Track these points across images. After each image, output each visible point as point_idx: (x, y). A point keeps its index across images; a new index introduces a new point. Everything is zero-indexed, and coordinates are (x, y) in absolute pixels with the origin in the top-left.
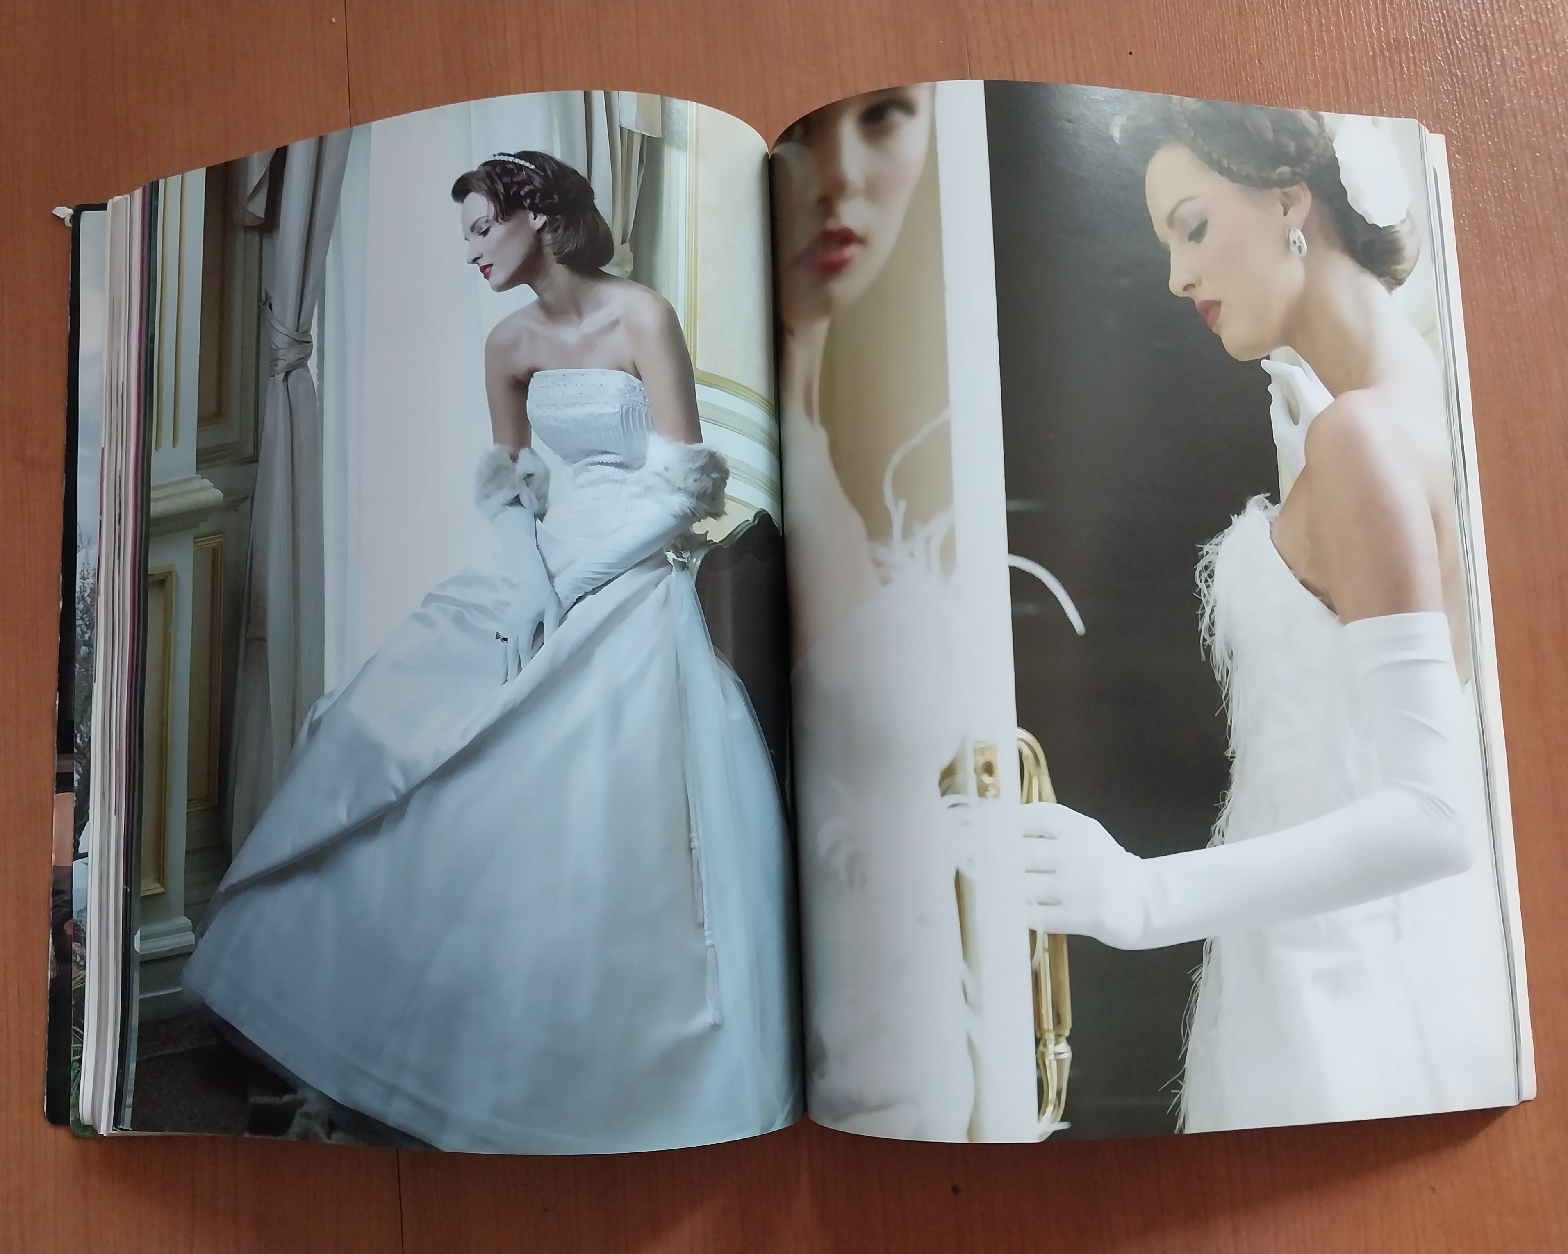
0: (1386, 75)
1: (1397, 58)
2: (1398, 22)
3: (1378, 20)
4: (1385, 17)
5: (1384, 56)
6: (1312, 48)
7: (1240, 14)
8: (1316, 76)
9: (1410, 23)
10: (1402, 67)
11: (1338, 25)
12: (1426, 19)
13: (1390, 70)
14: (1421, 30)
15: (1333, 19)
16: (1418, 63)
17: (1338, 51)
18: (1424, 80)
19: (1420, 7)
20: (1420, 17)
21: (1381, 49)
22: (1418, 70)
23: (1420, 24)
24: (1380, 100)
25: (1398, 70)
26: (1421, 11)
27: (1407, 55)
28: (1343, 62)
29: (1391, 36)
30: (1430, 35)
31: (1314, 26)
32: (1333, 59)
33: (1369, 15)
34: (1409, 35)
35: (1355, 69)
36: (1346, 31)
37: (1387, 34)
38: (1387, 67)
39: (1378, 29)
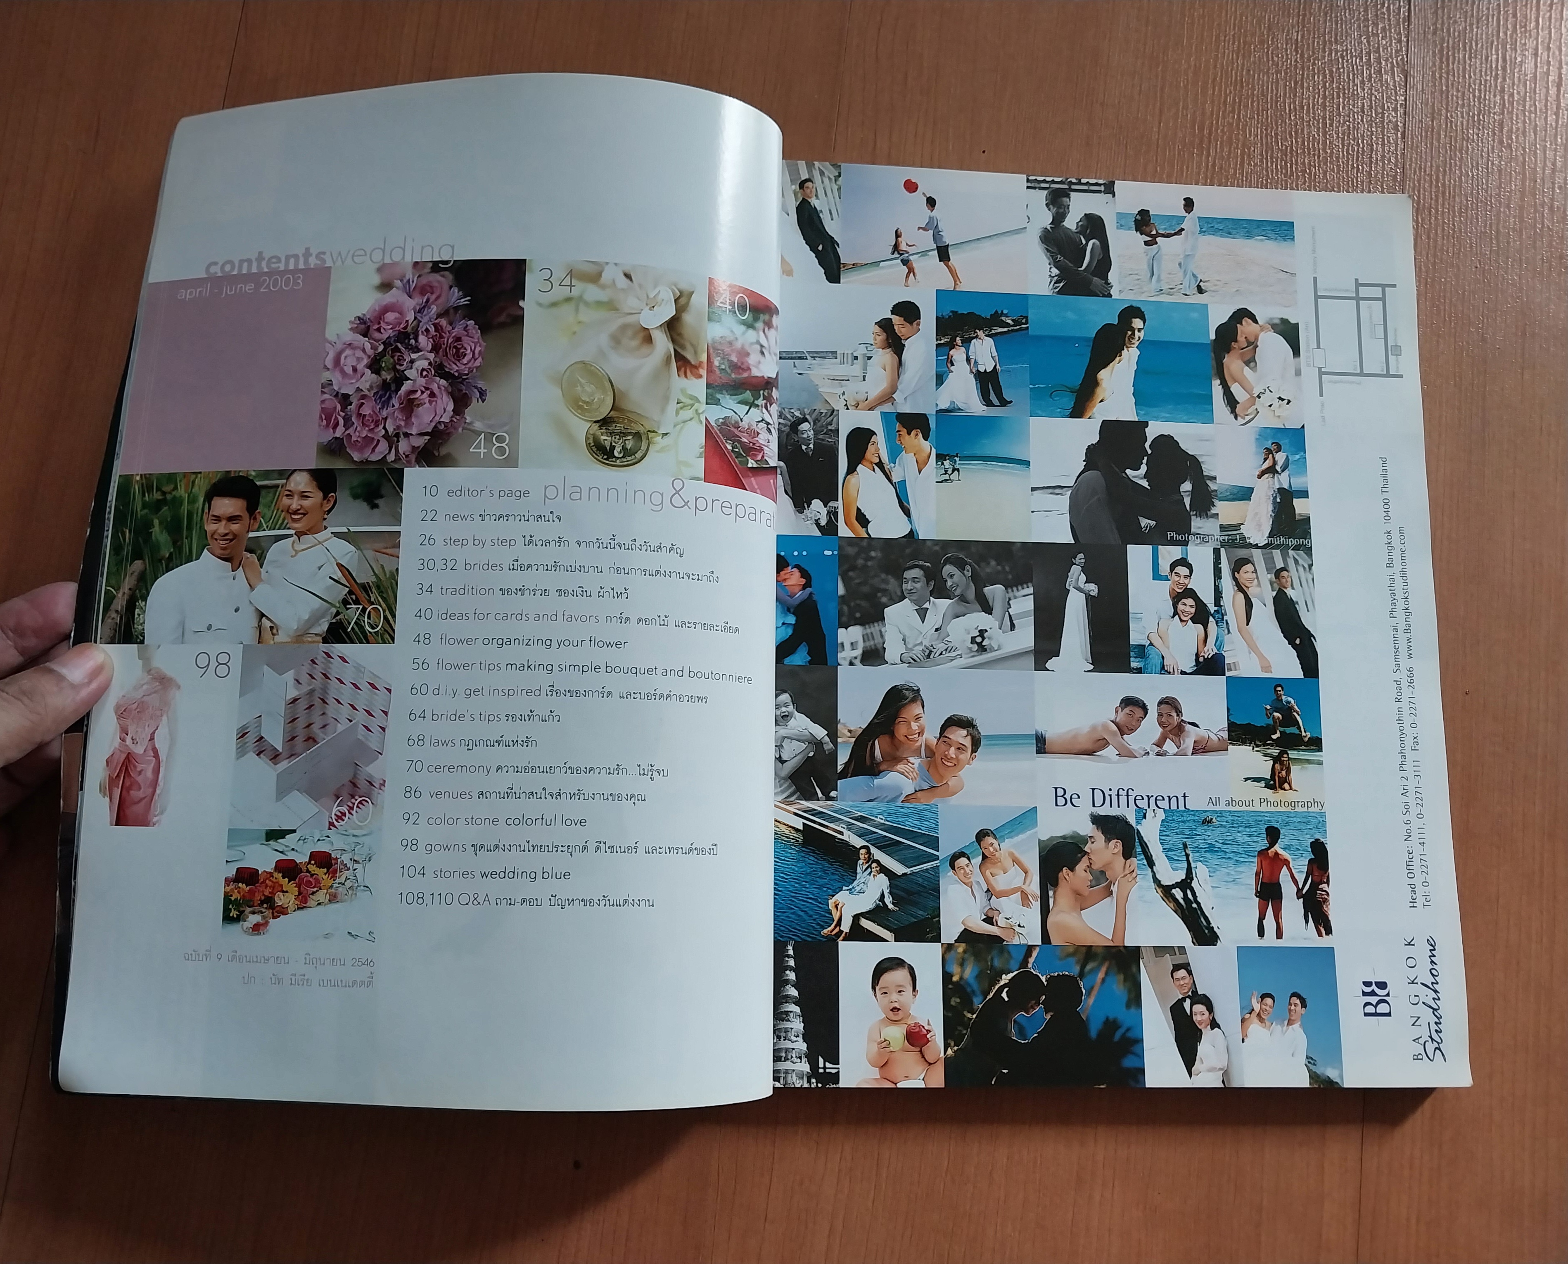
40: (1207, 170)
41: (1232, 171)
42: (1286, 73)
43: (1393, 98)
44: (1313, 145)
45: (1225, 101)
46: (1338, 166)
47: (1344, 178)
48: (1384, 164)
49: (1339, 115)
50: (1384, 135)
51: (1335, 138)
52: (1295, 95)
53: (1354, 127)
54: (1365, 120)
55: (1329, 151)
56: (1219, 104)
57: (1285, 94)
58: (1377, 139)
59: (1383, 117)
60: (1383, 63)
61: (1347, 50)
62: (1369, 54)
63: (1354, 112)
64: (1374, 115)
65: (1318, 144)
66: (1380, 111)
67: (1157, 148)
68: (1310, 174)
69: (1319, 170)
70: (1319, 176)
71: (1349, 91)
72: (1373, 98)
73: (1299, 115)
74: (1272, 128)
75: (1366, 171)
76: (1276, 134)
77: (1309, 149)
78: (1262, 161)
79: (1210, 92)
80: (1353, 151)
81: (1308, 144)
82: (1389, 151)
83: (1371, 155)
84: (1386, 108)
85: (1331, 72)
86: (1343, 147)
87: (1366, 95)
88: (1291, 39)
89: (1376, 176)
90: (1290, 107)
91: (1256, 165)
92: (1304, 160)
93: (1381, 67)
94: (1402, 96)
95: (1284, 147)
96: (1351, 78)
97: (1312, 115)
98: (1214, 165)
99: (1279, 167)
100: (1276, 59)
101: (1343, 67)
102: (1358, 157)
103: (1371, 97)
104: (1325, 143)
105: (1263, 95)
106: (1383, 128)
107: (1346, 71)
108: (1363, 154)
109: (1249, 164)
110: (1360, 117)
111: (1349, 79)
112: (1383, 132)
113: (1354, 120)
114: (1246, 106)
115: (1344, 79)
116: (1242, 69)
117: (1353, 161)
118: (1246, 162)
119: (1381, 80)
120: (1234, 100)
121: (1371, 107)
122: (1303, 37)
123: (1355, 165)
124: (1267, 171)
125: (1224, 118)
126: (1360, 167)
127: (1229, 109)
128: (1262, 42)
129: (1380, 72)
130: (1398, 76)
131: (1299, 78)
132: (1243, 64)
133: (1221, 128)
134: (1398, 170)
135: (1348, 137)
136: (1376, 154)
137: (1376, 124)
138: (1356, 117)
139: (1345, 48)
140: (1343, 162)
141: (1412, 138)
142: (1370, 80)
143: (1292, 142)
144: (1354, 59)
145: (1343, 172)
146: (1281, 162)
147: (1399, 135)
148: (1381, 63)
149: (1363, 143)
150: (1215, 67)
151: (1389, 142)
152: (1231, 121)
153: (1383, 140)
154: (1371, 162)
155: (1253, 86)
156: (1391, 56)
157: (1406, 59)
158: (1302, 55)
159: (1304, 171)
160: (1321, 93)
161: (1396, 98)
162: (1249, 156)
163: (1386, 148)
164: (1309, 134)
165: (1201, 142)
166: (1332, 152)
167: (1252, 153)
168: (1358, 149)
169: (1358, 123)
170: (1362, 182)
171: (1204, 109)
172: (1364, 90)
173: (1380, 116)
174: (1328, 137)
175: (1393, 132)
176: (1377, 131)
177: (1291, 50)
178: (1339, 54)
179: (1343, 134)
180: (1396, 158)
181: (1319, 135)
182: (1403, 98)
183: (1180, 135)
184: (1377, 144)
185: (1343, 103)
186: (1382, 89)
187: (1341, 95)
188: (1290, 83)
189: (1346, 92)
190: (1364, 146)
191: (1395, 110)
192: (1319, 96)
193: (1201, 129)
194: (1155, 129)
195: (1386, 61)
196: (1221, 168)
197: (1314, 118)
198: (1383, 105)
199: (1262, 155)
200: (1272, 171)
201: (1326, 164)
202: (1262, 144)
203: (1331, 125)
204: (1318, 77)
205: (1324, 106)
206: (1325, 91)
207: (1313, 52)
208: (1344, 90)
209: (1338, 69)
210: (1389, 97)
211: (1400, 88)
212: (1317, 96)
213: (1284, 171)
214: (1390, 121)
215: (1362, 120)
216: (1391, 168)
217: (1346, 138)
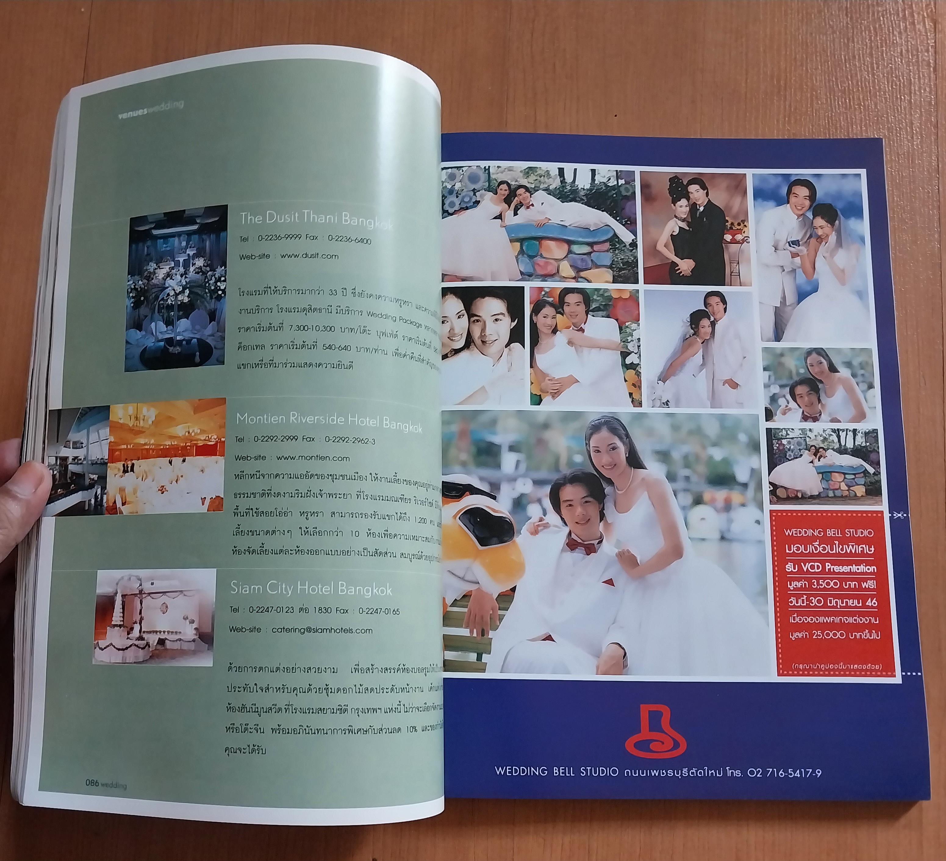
40: (785, 111)
41: (804, 110)
42: (840, 33)
43: (925, 42)
44: (865, 84)
45: (795, 58)
46: (886, 98)
47: (890, 107)
48: (921, 93)
49: (884, 60)
50: (919, 71)
51: (881, 76)
52: (848, 49)
53: (895, 68)
54: (903, 61)
55: (877, 88)
57: (841, 48)
58: (914, 75)
59: (918, 57)
60: (916, 16)
61: (886, 10)
62: (904, 11)
63: (895, 57)
64: (910, 57)
65: (869, 83)
66: (915, 53)
67: (746, 98)
68: (864, 106)
69: (871, 102)
70: (872, 107)
71: (890, 41)
72: (910, 44)
73: (853, 63)
74: (833, 74)
75: (908, 99)
76: (836, 79)
77: (862, 88)
78: (827, 100)
79: (784, 53)
80: (896, 85)
81: (861, 84)
82: (924, 83)
83: (910, 88)
84: (920, 50)
85: (875, 28)
86: (888, 83)
87: (903, 42)
88: (842, 6)
89: (915, 101)
90: (845, 57)
91: (822, 103)
92: (859, 97)
93: (914, 20)
94: (932, 39)
95: (843, 88)
96: (891, 31)
97: (862, 62)
98: (790, 106)
99: (840, 103)
100: (831, 23)
101: (884, 23)
102: (900, 89)
103: (908, 43)
104: (874, 82)
105: (824, 50)
106: (918, 66)
107: (886, 26)
108: (904, 88)
110: (899, 60)
111: (889, 32)
112: (918, 69)
113: (895, 62)
114: (812, 61)
115: (885, 32)
116: (807, 33)
117: (896, 93)
118: (815, 102)
119: (915, 30)
120: (802, 57)
121: (907, 51)
122: (851, 4)
123: (899, 96)
124: (831, 107)
126: (903, 97)
127: (799, 63)
128: (820, 12)
129: (913, 23)
130: (928, 24)
131: (850, 34)
132: (807, 30)
133: (794, 78)
134: (932, 97)
135: (892, 76)
136: (914, 86)
137: (913, 63)
138: (897, 60)
139: (885, 9)
140: (889, 95)
141: (942, 71)
142: (906, 31)
143: (849, 83)
144: (893, 16)
145: (889, 103)
146: (842, 99)
147: (932, 69)
148: (913, 16)
149: (903, 79)
150: (786, 34)
151: (923, 75)
153: (919, 74)
154: (911, 93)
155: (816, 45)
156: (922, 10)
157: (934, 11)
158: (851, 18)
159: (860, 105)
160: (868, 45)
161: (927, 41)
162: (817, 97)
163: (922, 81)
164: (861, 77)
165: (779, 92)
166: (880, 88)
168: (900, 84)
169: (899, 64)
170: (905, 108)
172: (901, 39)
173: (916, 57)
174: (876, 77)
175: (926, 68)
176: (914, 69)
177: (842, 15)
178: (880, 14)
179: (888, 74)
180: (930, 87)
181: (869, 77)
182: (933, 41)
184: (914, 78)
185: (886, 50)
186: (916, 37)
187: (884, 45)
188: (844, 40)
189: (888, 42)
190: (904, 81)
191: (928, 51)
192: (867, 47)
193: (779, 81)
194: (743, 85)
195: (919, 14)
196: (796, 109)
197: (864, 64)
198: (918, 49)
199: (826, 95)
200: (835, 107)
201: (876, 97)
202: (826, 87)
203: (878, 68)
204: (865, 33)
205: (871, 55)
206: (871, 44)
207: (860, 15)
208: (886, 40)
209: (880, 25)
210: (922, 42)
211: (931, 34)
212: (865, 48)
213: (844, 106)
214: (924, 60)
215: (902, 62)
216: (927, 96)
217: (890, 76)
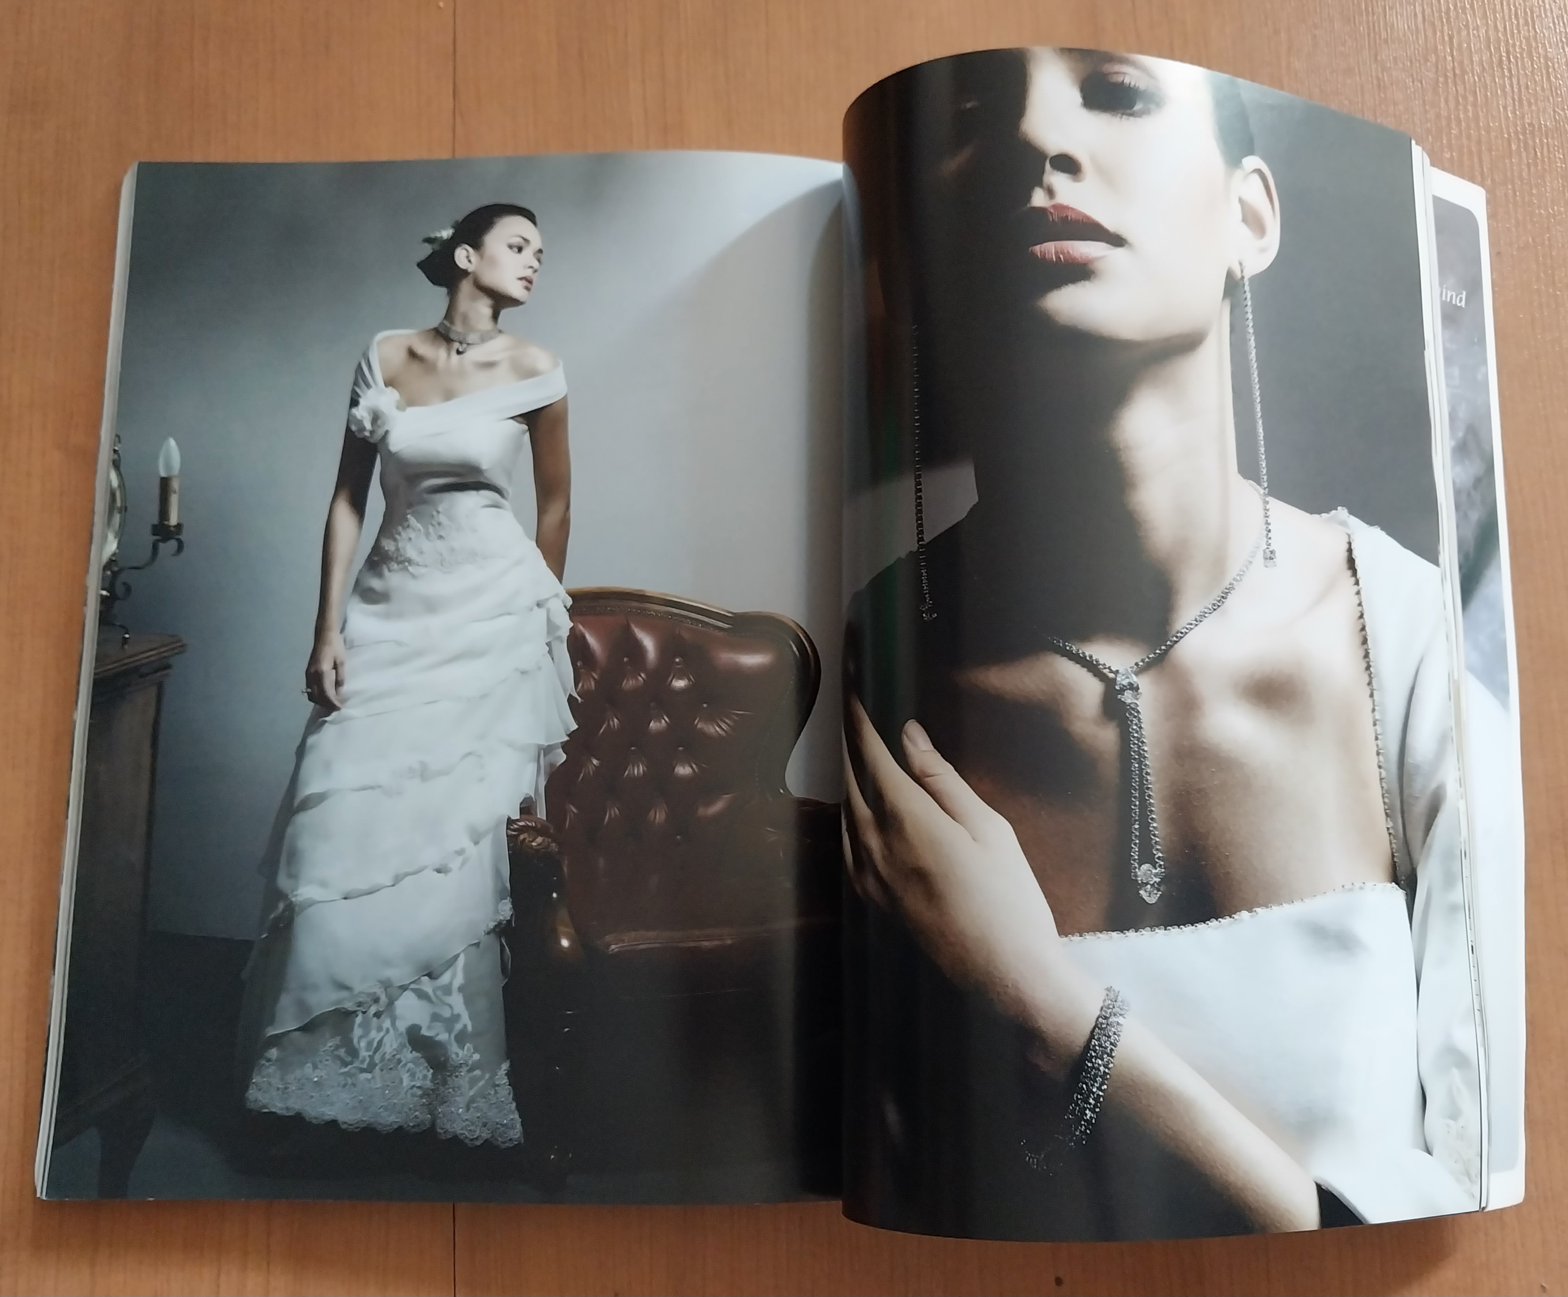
0: (1520, 157)
1: (1530, 142)
2: (1533, 108)
3: (1514, 104)
4: (1520, 100)
5: (1519, 139)
6: (1449, 125)
7: (1379, 86)
8: (1452, 155)
9: (1545, 110)
10: (1535, 151)
11: (1475, 105)
12: (1560, 107)
13: (1524, 154)
14: (1555, 118)
15: (1471, 99)
16: (1552, 149)
17: (1474, 132)
18: (1557, 166)
19: (1554, 94)
20: (1554, 105)
21: (1516, 132)
22: (1551, 156)
23: (1554, 111)
24: (1513, 183)
25: (1532, 155)
26: (1555, 99)
27: (1541, 140)
28: (1479, 142)
29: (1527, 121)
30: (1563, 123)
31: (1452, 105)
32: (1469, 137)
33: (1506, 99)
34: (1543, 121)
35: (1490, 150)
36: (1482, 111)
37: (1523, 117)
38: (1521, 151)
39: (1514, 113)
56: (1510, 18)
109: (1556, 78)
125: (1519, 32)
152: (1527, 34)
167: (1556, 66)
171: (1496, 27)
183: (1476, 58)
